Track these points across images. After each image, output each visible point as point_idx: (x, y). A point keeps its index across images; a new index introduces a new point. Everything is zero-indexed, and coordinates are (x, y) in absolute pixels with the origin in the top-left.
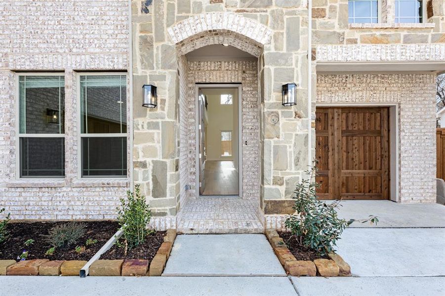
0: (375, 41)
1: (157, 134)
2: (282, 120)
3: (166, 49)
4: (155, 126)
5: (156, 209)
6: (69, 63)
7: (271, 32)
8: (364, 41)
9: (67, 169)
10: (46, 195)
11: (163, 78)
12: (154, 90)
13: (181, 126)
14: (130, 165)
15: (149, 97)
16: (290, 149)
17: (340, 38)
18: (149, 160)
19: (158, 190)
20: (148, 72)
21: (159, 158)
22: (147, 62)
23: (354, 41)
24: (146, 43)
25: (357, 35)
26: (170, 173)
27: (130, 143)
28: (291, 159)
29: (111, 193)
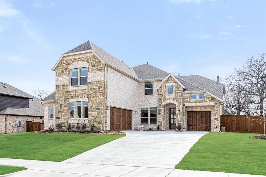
0: (195, 102)
1: (161, 117)
2: (179, 115)
3: (163, 105)
4: (161, 116)
5: (161, 127)
6: (149, 107)
7: (177, 103)
8: (193, 102)
9: (148, 123)
10: (145, 126)
11: (162, 109)
12: (161, 111)
13: (165, 116)
14: (157, 121)
15: (160, 112)
16: (180, 119)
17: (189, 102)
18: (160, 121)
19: (161, 125)
20: (160, 109)
21: (161, 120)
22: (160, 107)
23: (191, 103)
24: (160, 105)
25: (192, 102)
26: (163, 122)
27: (157, 118)
28: (180, 121)
29: (154, 126)
